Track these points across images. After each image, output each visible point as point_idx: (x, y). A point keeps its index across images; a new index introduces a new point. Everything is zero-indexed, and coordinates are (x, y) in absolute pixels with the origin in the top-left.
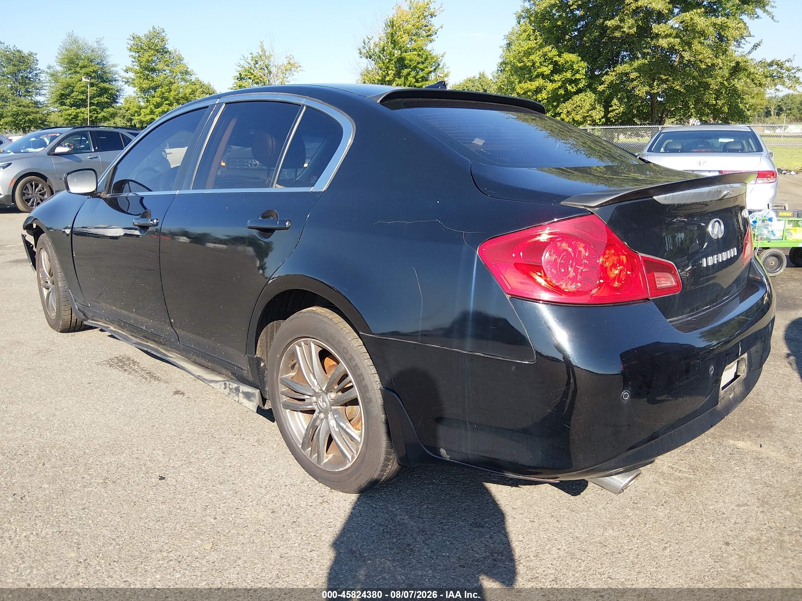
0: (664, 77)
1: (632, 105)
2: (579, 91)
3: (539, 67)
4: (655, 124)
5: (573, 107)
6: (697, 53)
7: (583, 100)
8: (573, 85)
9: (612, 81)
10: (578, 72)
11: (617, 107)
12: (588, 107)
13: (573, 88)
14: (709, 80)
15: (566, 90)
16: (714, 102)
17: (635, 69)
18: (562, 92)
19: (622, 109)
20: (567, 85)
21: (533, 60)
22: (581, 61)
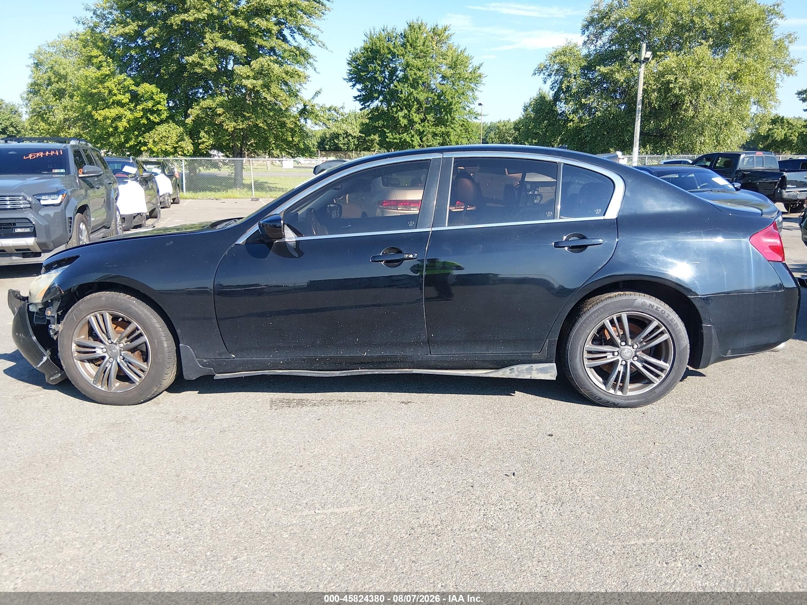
0: (248, 115)
1: (220, 138)
2: (162, 122)
3: (115, 95)
4: (237, 157)
5: (159, 137)
6: (275, 96)
7: (167, 131)
8: (155, 115)
9: (198, 115)
10: (159, 103)
11: (206, 140)
12: (175, 138)
13: (155, 118)
14: (284, 119)
15: (148, 119)
16: (291, 139)
17: (218, 105)
18: (144, 121)
19: (211, 142)
20: (149, 115)
21: (108, 87)
22: (160, 92)
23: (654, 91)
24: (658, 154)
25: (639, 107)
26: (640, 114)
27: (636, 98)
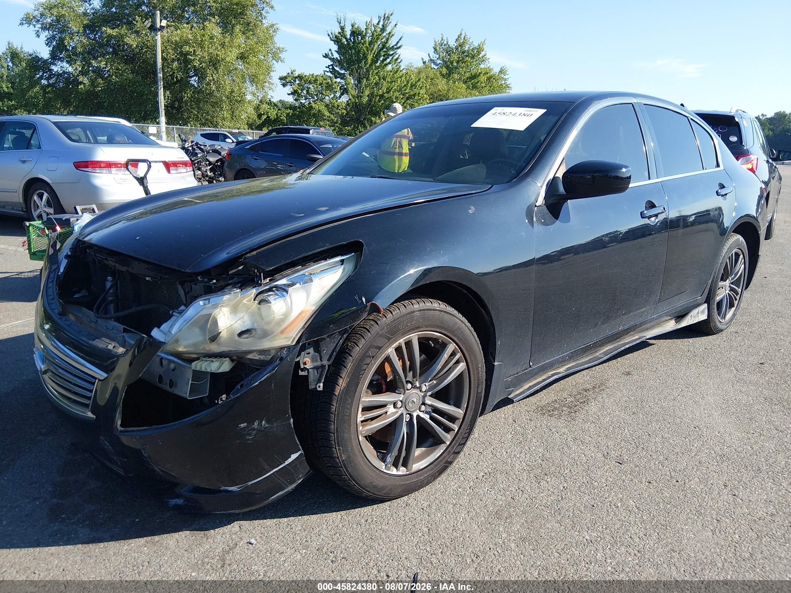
23: (173, 60)
24: (180, 125)
25: (160, 75)
26: (162, 83)
27: (156, 66)
